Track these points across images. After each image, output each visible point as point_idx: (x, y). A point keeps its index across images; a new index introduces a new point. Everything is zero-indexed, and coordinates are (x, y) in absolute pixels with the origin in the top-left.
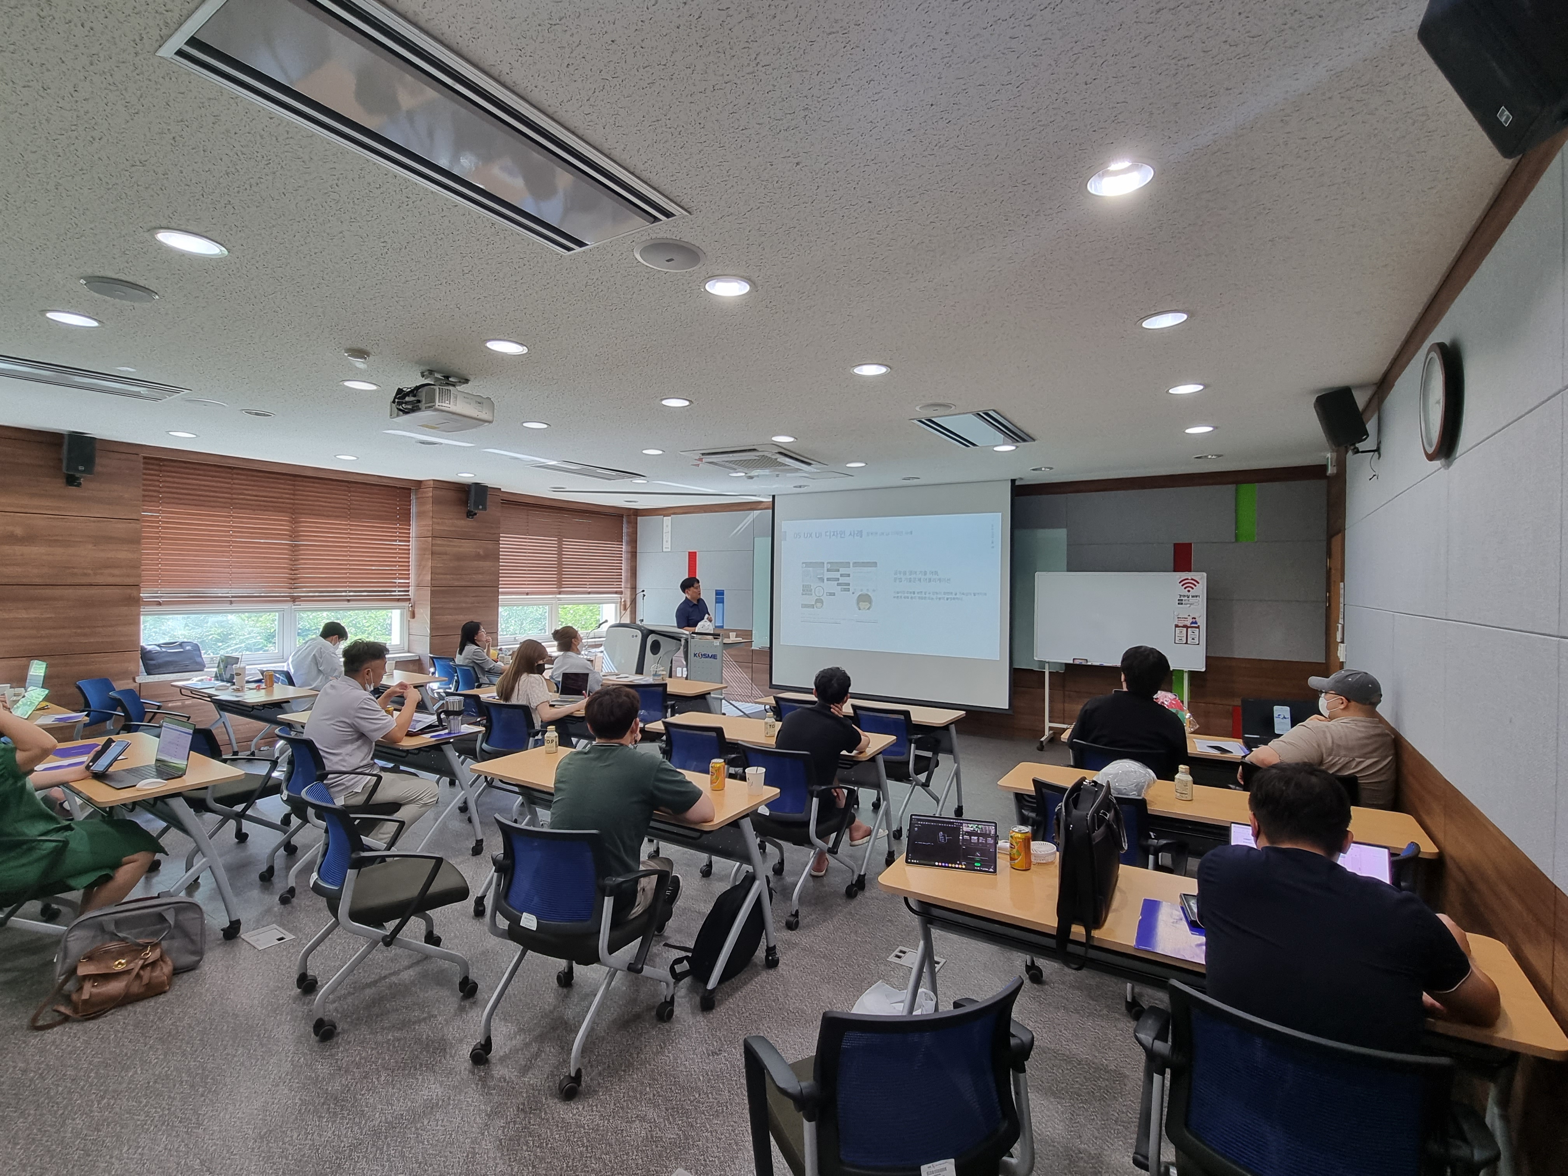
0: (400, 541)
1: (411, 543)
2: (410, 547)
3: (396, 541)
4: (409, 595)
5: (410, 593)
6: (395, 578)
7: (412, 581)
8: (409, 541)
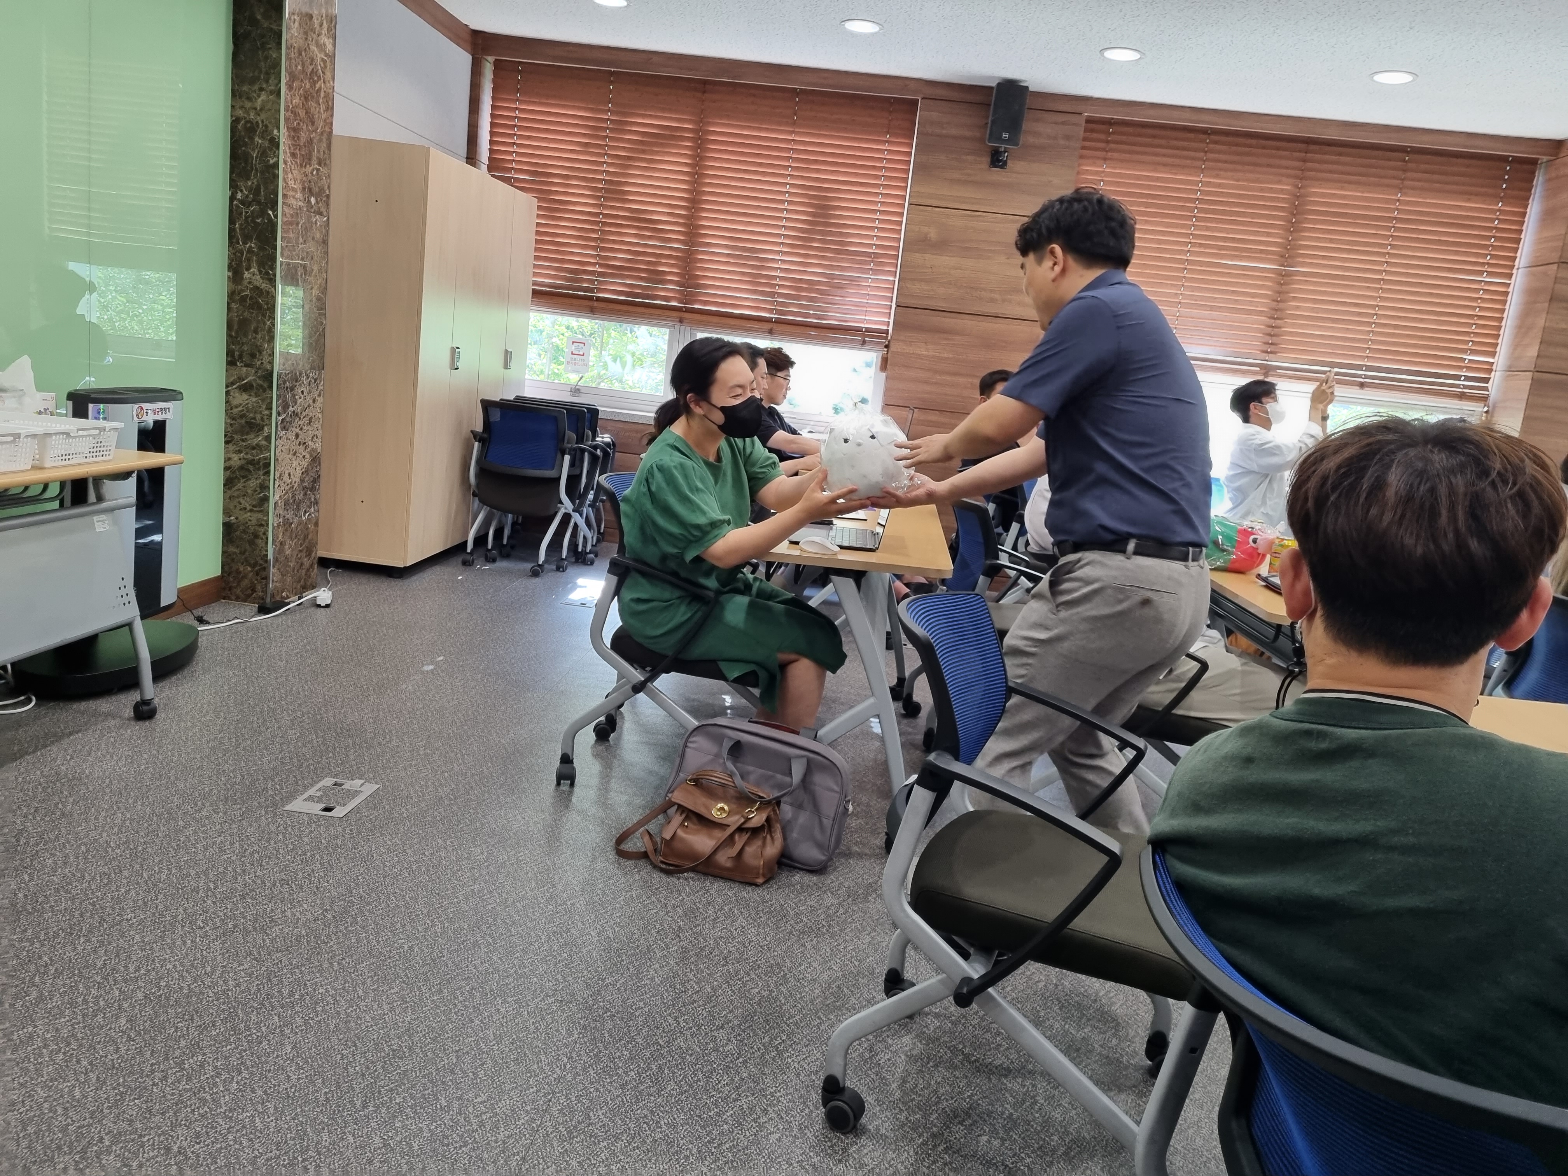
0: (1490, 274)
1: (1512, 281)
2: (1510, 290)
3: (1481, 273)
4: (1486, 389)
5: (1489, 385)
6: (1464, 351)
7: (1500, 360)
8: (1510, 276)
